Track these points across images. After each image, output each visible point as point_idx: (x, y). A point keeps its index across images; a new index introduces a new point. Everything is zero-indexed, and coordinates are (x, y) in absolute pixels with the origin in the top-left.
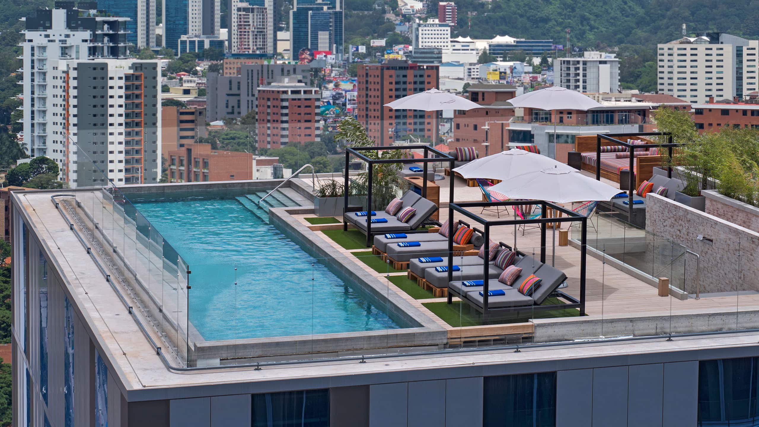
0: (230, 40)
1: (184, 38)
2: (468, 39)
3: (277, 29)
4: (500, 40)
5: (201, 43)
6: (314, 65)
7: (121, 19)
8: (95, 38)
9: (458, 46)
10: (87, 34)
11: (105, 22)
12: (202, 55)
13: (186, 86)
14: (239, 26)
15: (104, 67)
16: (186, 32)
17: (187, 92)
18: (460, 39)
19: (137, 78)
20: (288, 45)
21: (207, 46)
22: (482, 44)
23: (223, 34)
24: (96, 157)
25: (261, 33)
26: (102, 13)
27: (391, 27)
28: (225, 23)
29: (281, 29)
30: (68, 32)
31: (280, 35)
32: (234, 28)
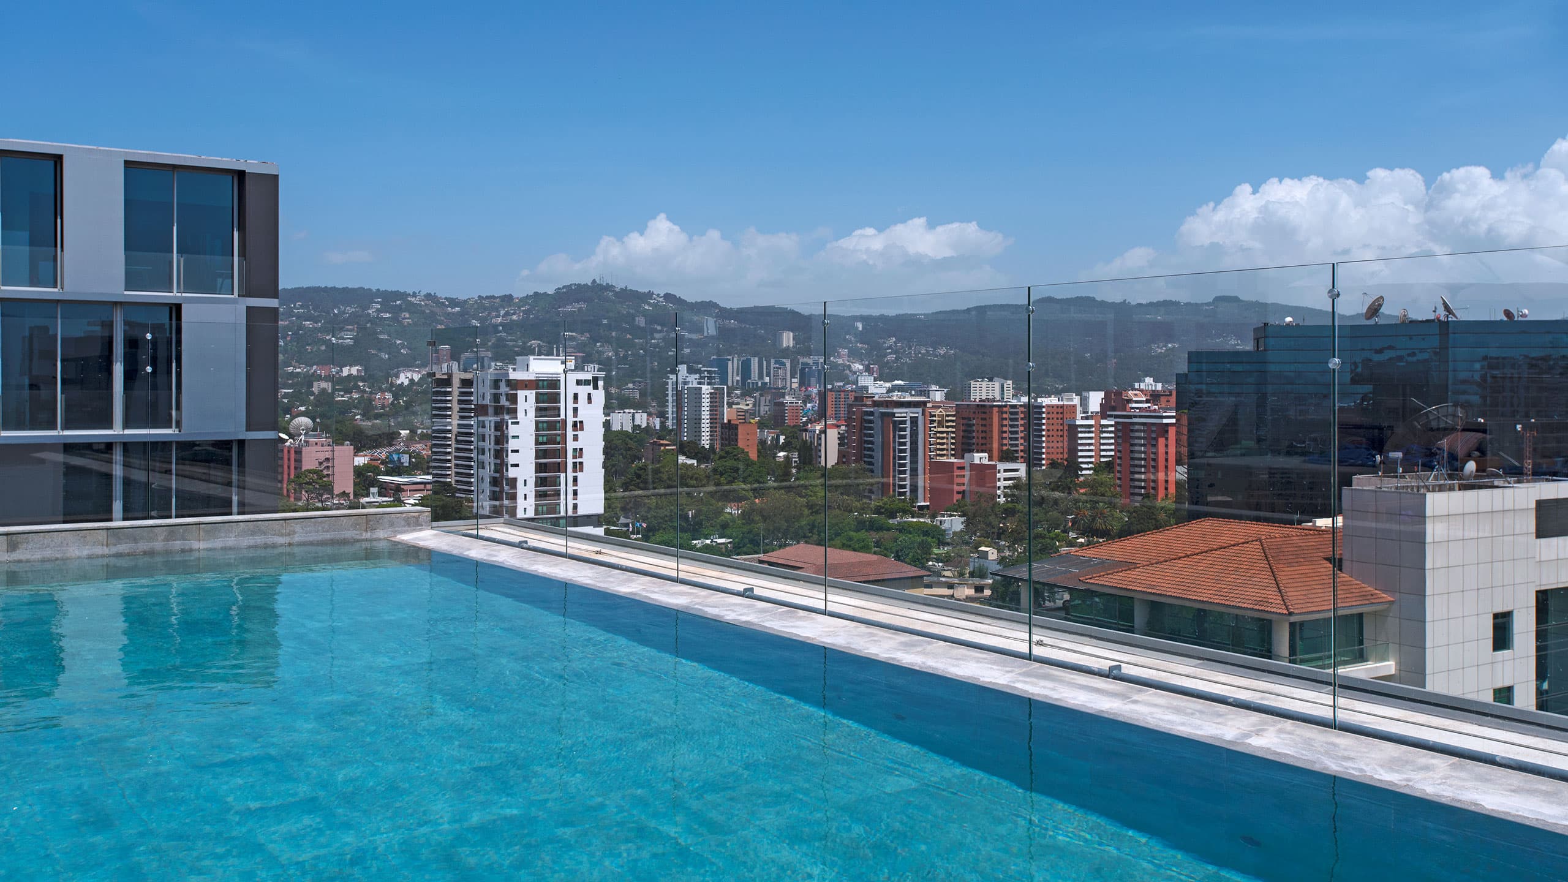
0: (770, 382)
1: (749, 381)
2: (882, 382)
3: (792, 377)
4: (896, 382)
5: (757, 383)
6: (807, 393)
7: (713, 369)
8: (701, 378)
9: (877, 385)
10: (697, 376)
11: (705, 371)
12: (757, 389)
13: (748, 402)
14: (774, 376)
15: (700, 389)
16: (750, 379)
17: (748, 405)
18: (878, 382)
19: (716, 394)
20: (797, 385)
21: (760, 385)
22: (888, 385)
23: (767, 379)
24: (696, 430)
25: (785, 379)
26: (704, 366)
27: (847, 377)
28: (768, 375)
29: (795, 378)
30: (688, 375)
31: (793, 380)
32: (772, 377)
